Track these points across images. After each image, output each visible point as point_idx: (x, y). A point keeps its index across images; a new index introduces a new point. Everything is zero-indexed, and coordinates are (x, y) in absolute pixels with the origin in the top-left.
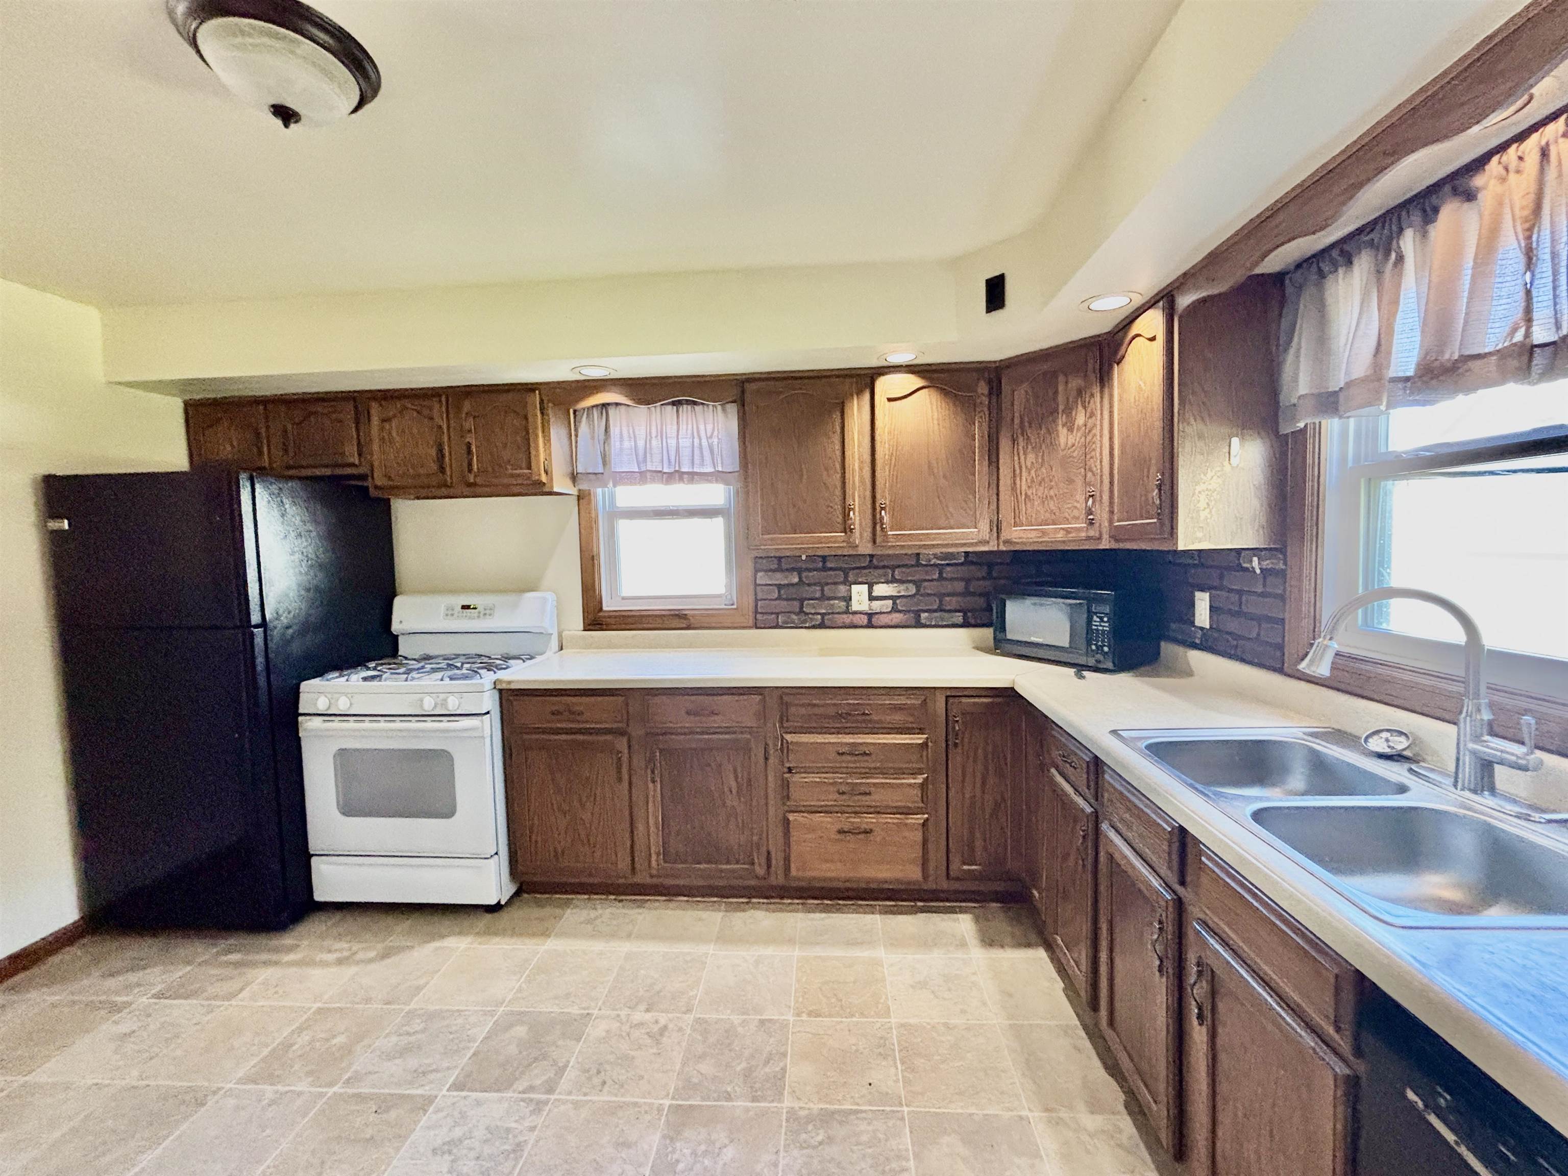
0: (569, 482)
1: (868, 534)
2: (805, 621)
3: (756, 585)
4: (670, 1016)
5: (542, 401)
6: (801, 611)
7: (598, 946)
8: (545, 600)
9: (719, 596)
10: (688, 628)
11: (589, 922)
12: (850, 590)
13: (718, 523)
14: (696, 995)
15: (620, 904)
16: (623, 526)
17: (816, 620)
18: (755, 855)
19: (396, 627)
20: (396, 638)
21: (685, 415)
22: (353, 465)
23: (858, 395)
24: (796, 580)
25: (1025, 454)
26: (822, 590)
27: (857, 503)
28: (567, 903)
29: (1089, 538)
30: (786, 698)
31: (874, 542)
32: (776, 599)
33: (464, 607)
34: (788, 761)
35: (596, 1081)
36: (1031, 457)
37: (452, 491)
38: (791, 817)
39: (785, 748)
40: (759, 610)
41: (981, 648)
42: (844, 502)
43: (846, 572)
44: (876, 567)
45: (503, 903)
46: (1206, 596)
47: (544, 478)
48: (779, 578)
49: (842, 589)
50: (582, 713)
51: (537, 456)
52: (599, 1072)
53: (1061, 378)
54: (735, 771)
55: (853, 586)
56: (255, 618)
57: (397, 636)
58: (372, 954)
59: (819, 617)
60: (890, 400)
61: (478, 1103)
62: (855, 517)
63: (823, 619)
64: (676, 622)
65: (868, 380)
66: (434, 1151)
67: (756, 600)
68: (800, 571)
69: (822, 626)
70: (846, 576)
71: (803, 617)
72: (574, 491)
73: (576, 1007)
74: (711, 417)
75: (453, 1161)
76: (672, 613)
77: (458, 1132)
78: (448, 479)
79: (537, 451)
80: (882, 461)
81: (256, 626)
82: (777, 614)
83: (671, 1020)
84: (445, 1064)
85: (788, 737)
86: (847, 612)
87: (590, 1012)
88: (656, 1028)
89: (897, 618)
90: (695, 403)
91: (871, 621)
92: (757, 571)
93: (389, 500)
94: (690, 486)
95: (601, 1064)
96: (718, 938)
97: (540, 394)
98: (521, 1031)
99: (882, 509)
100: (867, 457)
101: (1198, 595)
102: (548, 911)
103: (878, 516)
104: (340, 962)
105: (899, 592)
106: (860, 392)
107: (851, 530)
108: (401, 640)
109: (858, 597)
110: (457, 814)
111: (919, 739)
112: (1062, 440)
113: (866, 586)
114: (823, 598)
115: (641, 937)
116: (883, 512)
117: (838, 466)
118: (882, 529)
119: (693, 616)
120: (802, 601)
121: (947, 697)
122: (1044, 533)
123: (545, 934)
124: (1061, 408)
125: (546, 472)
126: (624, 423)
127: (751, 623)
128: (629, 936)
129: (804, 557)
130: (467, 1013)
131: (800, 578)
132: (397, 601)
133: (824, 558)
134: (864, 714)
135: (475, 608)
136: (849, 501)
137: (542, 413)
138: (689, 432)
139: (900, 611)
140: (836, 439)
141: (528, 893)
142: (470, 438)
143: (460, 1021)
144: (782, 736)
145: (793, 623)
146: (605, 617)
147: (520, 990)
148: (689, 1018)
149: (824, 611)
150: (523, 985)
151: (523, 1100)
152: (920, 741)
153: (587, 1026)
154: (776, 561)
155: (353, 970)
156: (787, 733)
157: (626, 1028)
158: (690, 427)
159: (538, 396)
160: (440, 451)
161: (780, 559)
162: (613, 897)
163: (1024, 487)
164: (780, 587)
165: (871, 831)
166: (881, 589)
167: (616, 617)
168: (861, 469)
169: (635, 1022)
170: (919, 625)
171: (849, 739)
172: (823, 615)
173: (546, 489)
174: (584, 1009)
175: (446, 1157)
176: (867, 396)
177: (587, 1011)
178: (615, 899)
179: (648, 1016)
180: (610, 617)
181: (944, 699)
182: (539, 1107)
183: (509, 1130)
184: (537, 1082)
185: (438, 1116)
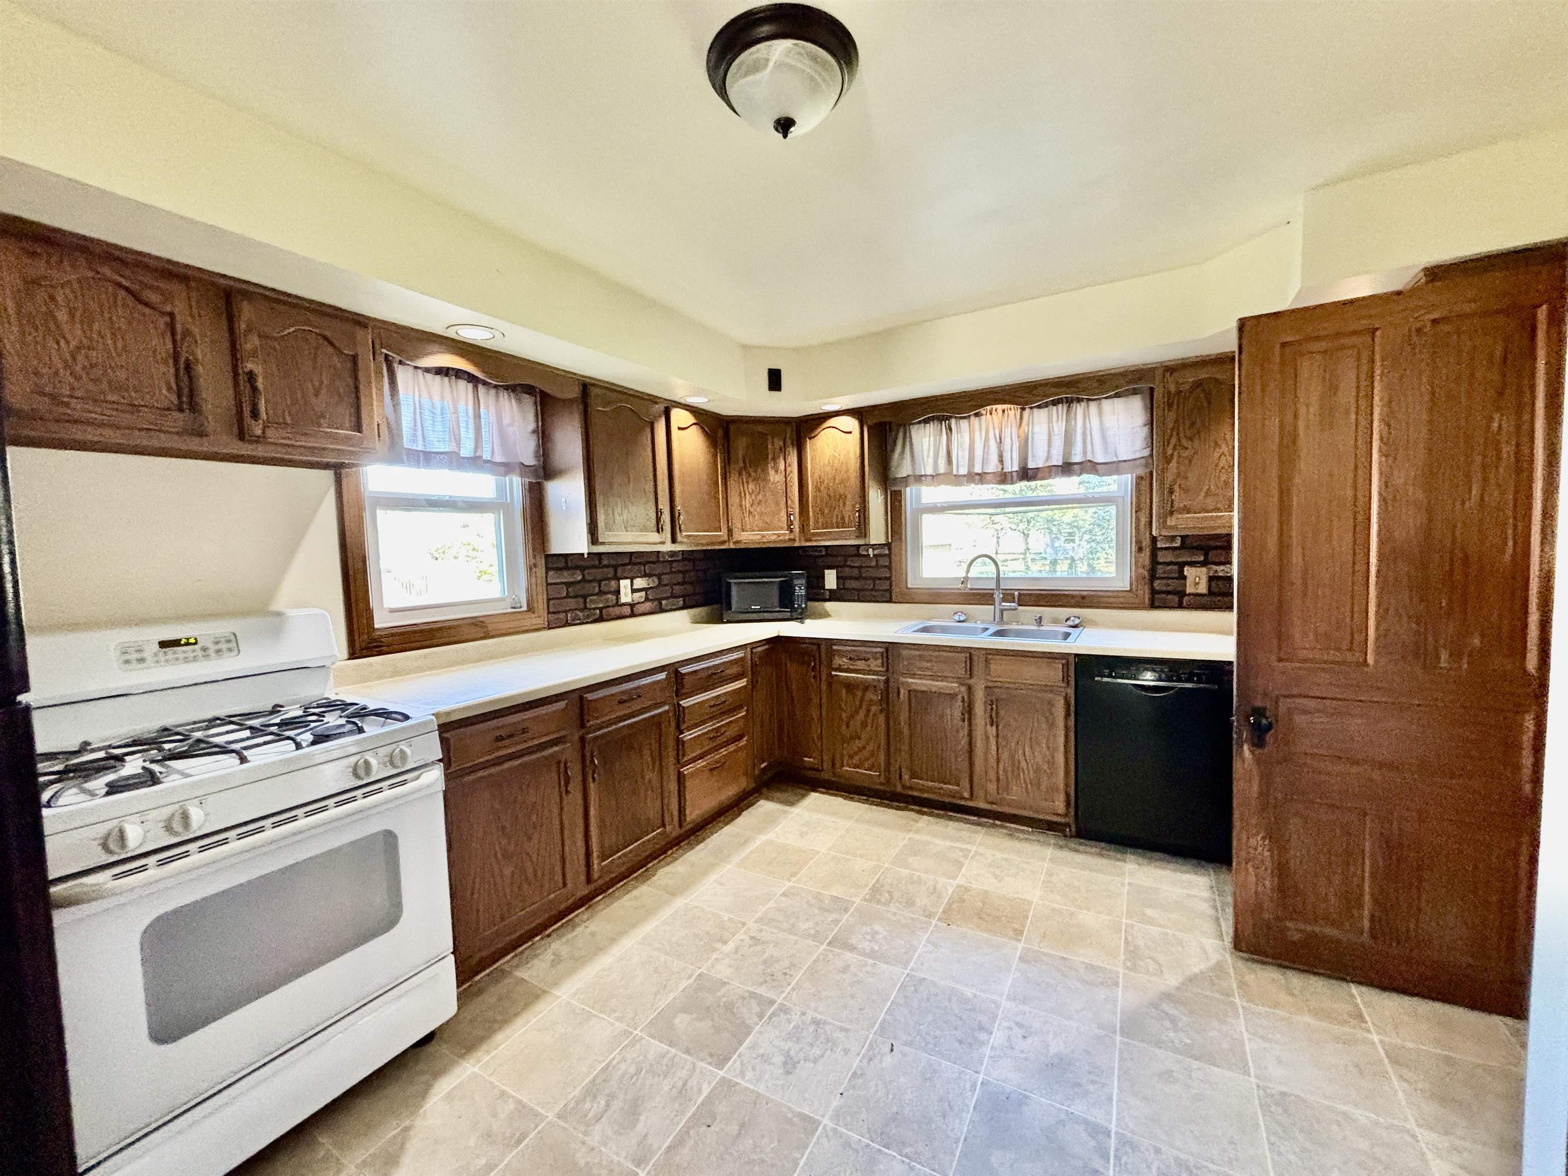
1: (669, 535)
2: (588, 617)
3: (548, 584)
6: (585, 607)
10: (484, 637)
12: (619, 585)
17: (597, 614)
24: (580, 577)
25: (747, 482)
26: (600, 586)
27: (664, 508)
29: (790, 540)
30: (681, 670)
31: (673, 540)
32: (564, 598)
36: (751, 486)
38: (685, 771)
40: (552, 611)
41: (696, 621)
42: (657, 507)
43: (615, 567)
44: (635, 564)
46: (834, 572)
48: (567, 577)
49: (613, 584)
50: (528, 730)
53: (769, 437)
55: (620, 581)
59: (598, 611)
61: (753, 1046)
62: (665, 519)
63: (601, 612)
67: (549, 600)
68: (583, 569)
69: (601, 619)
70: (616, 572)
71: (586, 613)
76: (467, 622)
77: (779, 1059)
80: (677, 476)
82: (566, 612)
85: (684, 703)
86: (618, 604)
87: (696, 974)
89: (648, 606)
91: (633, 612)
92: (548, 570)
99: (679, 514)
101: (826, 572)
103: (677, 519)
105: (649, 584)
107: (663, 530)
109: (624, 591)
111: (744, 682)
112: (771, 478)
113: (629, 580)
114: (601, 593)
116: (680, 517)
117: (651, 476)
118: (680, 530)
120: (585, 597)
121: (751, 649)
122: (763, 536)
124: (770, 457)
125: (379, 438)
127: (545, 622)
129: (585, 555)
131: (584, 576)
133: (599, 556)
135: (190, 644)
136: (660, 506)
139: (651, 600)
142: (255, 366)
144: (678, 704)
145: (579, 619)
146: (377, 637)
147: (619, 1019)
149: (601, 605)
151: (769, 1019)
152: (745, 684)
153: (713, 977)
154: (562, 560)
157: (735, 956)
161: (565, 557)
163: (748, 505)
164: (568, 584)
166: (638, 583)
168: (663, 480)
170: (662, 610)
172: (601, 609)
174: (690, 977)
175: (799, 1066)
177: (694, 976)
178: (542, 939)
182: (784, 1010)
183: (796, 1027)
184: (758, 1009)
185: (749, 1075)
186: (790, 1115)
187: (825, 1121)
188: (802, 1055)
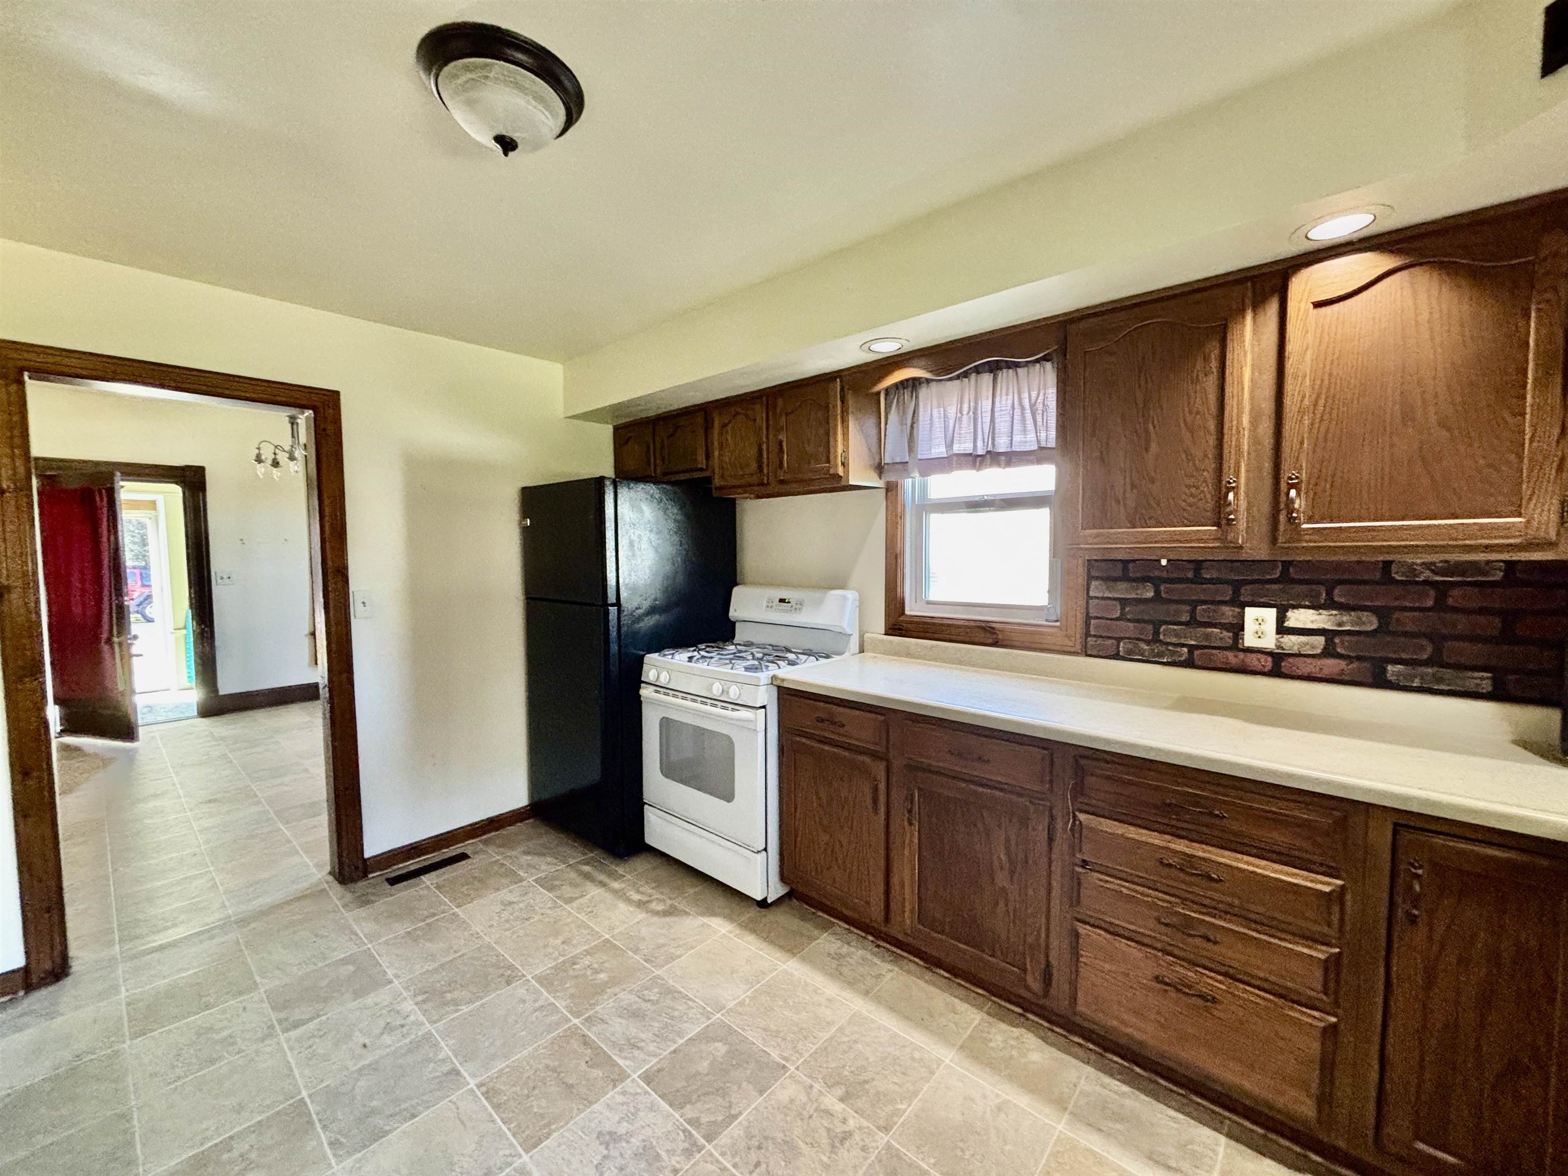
0: (875, 476)
1: (1263, 527)
2: (1160, 654)
3: (1089, 598)
4: (865, 1123)
5: (842, 389)
6: (1156, 640)
7: (830, 989)
8: (845, 598)
9: (1040, 608)
10: (995, 644)
11: (839, 957)
12: (1242, 616)
13: (1043, 516)
14: (905, 1111)
15: (876, 949)
16: (936, 520)
17: (1181, 655)
18: (1028, 960)
19: (733, 614)
20: (733, 624)
21: (1004, 380)
22: (701, 470)
23: (1255, 308)
24: (1150, 594)
26: (1193, 611)
27: (1243, 481)
28: (826, 927)
30: (1083, 762)
31: (1274, 540)
32: (1117, 619)
33: (782, 601)
34: (1080, 851)
35: (753, 1157)
37: (770, 490)
38: (1083, 929)
39: (1078, 829)
40: (1092, 633)
42: (1220, 481)
43: (1237, 586)
44: (1294, 582)
45: (769, 901)
47: (841, 471)
48: (1123, 591)
49: (1228, 613)
50: (843, 726)
51: (836, 446)
52: (759, 1147)
54: (1008, 840)
55: (1247, 609)
56: (612, 598)
57: (734, 624)
58: (660, 907)
59: (1185, 650)
60: (1318, 305)
61: (652, 1108)
62: (1238, 500)
63: (1191, 653)
64: (981, 636)
65: (1277, 281)
66: (600, 1134)
67: (1088, 618)
68: (1156, 582)
69: (1188, 663)
70: (1236, 592)
71: (1157, 648)
72: (880, 483)
73: (778, 1052)
74: (1037, 379)
75: (605, 1157)
76: (978, 624)
77: (622, 1129)
78: (765, 478)
79: (836, 441)
80: (1295, 409)
81: (613, 605)
82: (1119, 640)
83: (860, 1128)
84: (652, 1047)
85: (1082, 817)
86: (1234, 647)
87: (787, 1065)
88: (840, 1129)
89: (1332, 665)
90: (1017, 365)
91: (1281, 668)
92: (1090, 578)
93: (734, 500)
94: (1009, 470)
95: (766, 1138)
96: (962, 1047)
97: (841, 381)
98: (721, 1049)
99: (1292, 486)
100: (1268, 406)
102: (807, 927)
103: (1283, 498)
104: (640, 904)
105: (1340, 625)
106: (1258, 304)
107: (1229, 521)
108: (737, 625)
109: (1257, 627)
110: (735, 799)
111: (1325, 885)
113: (1274, 611)
114: (1194, 622)
115: (878, 1000)
116: (1293, 493)
117: (1212, 425)
118: (1290, 520)
119: (1002, 631)
120: (1157, 625)
121: (1396, 825)
123: (792, 951)
125: (843, 464)
126: (935, 404)
127: (1078, 648)
128: (867, 993)
129: (1164, 562)
130: (691, 1003)
131: (1157, 592)
132: (736, 591)
133: (1198, 565)
134: (1211, 814)
135: (789, 602)
136: (1229, 477)
137: (843, 402)
138: (1010, 402)
139: (1340, 657)
140: (1211, 383)
141: (798, 900)
142: (782, 437)
143: (682, 1008)
144: (1074, 814)
145: (1142, 654)
146: (907, 622)
147: (741, 1004)
148: (883, 1139)
149: (1194, 642)
150: (747, 999)
151: (684, 1131)
152: (1327, 889)
153: (776, 1080)
154: (1120, 565)
155: (641, 915)
156: (1081, 811)
157: (811, 1109)
158: (1010, 397)
159: (839, 383)
160: (760, 451)
161: (1125, 563)
162: (871, 938)
164: (1123, 602)
165: (1214, 1000)
166: (1300, 618)
167: (917, 623)
168: (1254, 423)
169: (823, 1107)
170: (1381, 682)
171: (1180, 846)
172: (1192, 648)
173: (843, 483)
174: (785, 1058)
175: (602, 1148)
176: (1273, 308)
177: (784, 1062)
178: (873, 942)
179: (839, 1107)
180: (911, 623)
181: (1390, 827)
182: (692, 1149)
183: (658, 1157)
184: (704, 1119)
185: (620, 1099)
186: (553, 1127)
187: (526, 1158)
188: (614, 1153)
